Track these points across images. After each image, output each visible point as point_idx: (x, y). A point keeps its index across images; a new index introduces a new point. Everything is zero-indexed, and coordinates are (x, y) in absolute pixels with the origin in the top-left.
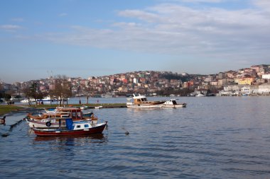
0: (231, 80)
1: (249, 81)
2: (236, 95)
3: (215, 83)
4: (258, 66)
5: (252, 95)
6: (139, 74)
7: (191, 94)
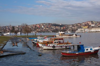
0: (80, 27)
1: (87, 27)
2: (83, 32)
3: (74, 28)
4: (89, 21)
5: (89, 32)
6: (44, 24)
7: (66, 32)
